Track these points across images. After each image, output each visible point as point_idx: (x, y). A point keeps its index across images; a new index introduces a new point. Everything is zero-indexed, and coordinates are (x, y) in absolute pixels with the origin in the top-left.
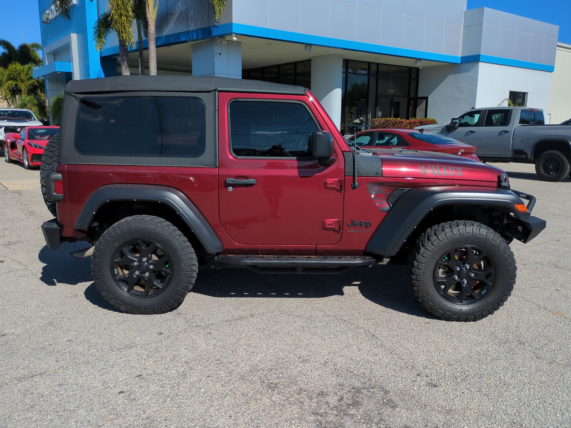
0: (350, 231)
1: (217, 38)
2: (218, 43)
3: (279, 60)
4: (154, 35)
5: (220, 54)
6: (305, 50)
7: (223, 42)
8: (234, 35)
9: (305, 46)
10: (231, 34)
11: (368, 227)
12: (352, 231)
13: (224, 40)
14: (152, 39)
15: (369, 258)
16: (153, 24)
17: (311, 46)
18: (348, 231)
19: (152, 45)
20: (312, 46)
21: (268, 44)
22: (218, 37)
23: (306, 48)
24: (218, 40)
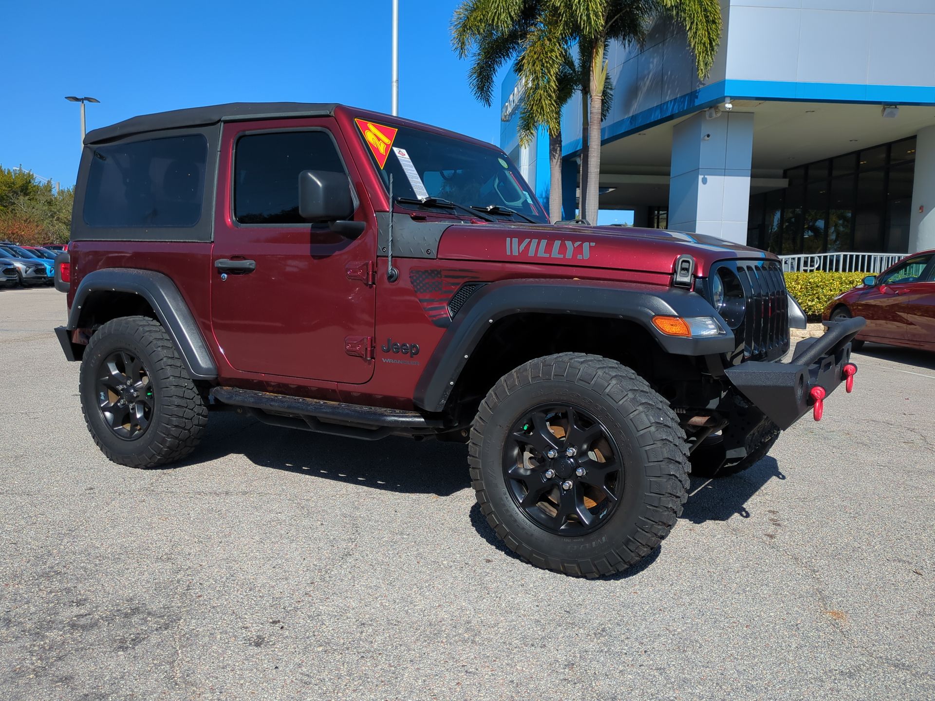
0: (385, 360)
1: (706, 110)
2: (707, 116)
3: (851, 141)
4: (598, 114)
5: (708, 136)
6: (883, 116)
7: (714, 115)
8: (728, 100)
9: (882, 108)
10: (722, 99)
11: (415, 356)
12: (389, 361)
13: (716, 112)
14: (596, 122)
15: (415, 414)
16: (598, 99)
17: (896, 108)
18: (383, 359)
19: (595, 130)
20: (898, 106)
21: (807, 112)
22: (707, 108)
23: (884, 111)
24: (707, 112)
